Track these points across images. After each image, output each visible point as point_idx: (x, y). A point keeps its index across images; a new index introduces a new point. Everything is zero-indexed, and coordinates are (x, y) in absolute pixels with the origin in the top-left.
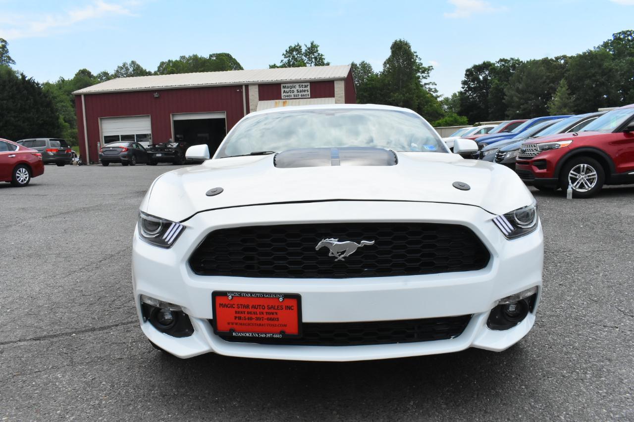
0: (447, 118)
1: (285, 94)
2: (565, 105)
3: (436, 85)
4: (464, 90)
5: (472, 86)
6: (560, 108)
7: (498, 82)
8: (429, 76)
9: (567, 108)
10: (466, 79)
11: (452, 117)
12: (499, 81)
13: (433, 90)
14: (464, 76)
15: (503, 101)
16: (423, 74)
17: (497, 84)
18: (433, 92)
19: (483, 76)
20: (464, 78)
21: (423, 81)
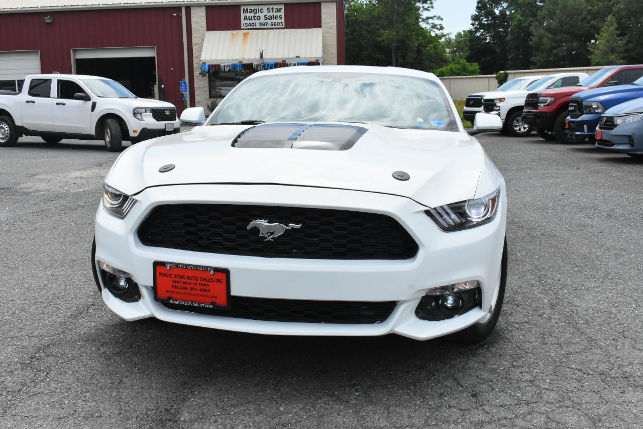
0: (452, 66)
1: (246, 21)
2: (613, 50)
3: (442, 19)
4: (474, 28)
5: (485, 23)
6: (605, 54)
7: (521, 18)
8: (432, 7)
9: (616, 54)
10: (477, 14)
11: (459, 63)
12: (522, 16)
13: (439, 27)
14: (475, 9)
15: (530, 43)
16: (424, 5)
17: (519, 20)
18: (437, 29)
19: (500, 9)
20: (474, 12)
21: (425, 14)
